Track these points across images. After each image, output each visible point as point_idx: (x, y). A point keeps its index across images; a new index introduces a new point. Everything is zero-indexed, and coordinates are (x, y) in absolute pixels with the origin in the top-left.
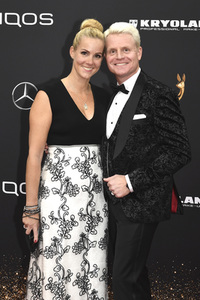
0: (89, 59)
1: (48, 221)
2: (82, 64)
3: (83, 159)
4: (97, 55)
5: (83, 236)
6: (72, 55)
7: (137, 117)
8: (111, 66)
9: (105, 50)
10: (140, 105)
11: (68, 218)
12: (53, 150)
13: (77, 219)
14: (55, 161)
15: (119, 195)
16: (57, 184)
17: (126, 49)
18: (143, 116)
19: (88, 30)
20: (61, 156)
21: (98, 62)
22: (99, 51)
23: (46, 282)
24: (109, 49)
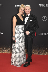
0: (22, 11)
1: (17, 38)
2: (21, 12)
3: (22, 28)
4: (23, 10)
5: (22, 40)
6: (19, 10)
7: (30, 21)
8: (26, 12)
9: (25, 9)
10: (31, 19)
11: (20, 37)
12: (17, 26)
13: (21, 37)
14: (18, 28)
15: (28, 34)
16: (18, 32)
17: (29, 9)
18: (31, 21)
19: (22, 6)
20: (18, 27)
21: (23, 12)
22: (24, 10)
23: (17, 48)
24: (26, 9)
